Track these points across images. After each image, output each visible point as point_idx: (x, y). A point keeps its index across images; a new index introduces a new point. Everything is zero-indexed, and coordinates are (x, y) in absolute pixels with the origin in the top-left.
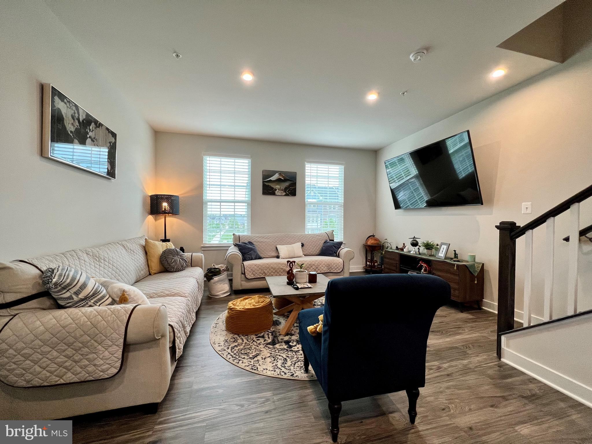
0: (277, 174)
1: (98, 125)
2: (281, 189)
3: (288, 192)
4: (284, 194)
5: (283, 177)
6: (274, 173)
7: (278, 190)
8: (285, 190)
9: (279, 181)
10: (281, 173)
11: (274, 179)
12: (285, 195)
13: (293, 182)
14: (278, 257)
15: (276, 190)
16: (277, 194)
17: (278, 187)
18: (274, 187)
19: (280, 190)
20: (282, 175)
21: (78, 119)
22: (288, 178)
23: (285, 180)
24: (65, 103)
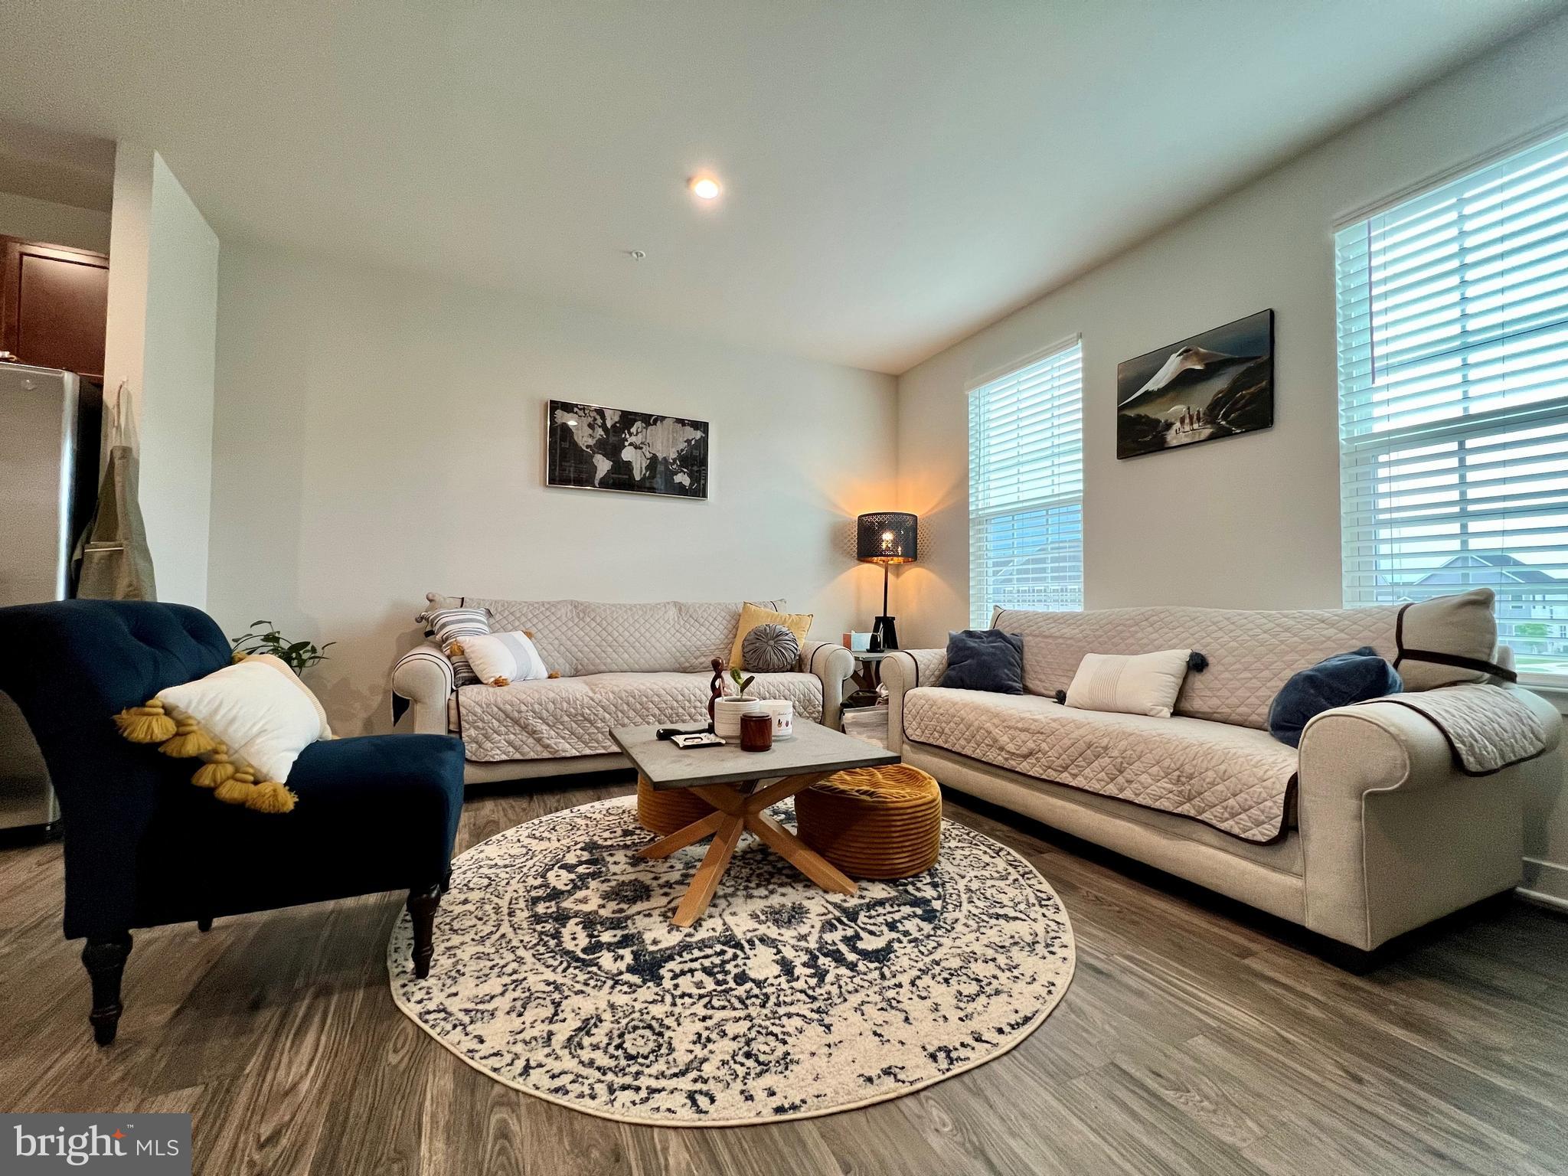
0: (1174, 356)
1: (649, 420)
2: (1191, 418)
3: (1225, 417)
4: (1207, 432)
5: (1201, 358)
6: (1160, 357)
7: (1178, 425)
8: (1210, 415)
9: (1184, 381)
10: (1187, 349)
11: (1162, 385)
12: (1212, 438)
13: (1251, 364)
14: (1061, 698)
15: (1169, 426)
16: (1174, 443)
17: (1179, 409)
18: (1162, 417)
19: (1187, 421)
20: (1197, 353)
21: (604, 426)
22: (1227, 356)
23: (1213, 369)
24: (576, 413)
